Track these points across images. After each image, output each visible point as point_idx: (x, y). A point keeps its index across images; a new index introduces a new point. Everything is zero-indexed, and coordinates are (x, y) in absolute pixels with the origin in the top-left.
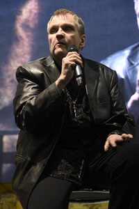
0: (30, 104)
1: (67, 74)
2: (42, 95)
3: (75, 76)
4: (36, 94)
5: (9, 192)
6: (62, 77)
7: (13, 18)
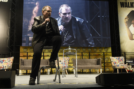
0: (35, 27)
1: (45, 23)
2: (38, 26)
3: (47, 24)
4: (37, 25)
5: (32, 48)
6: (44, 23)
7: (32, 10)
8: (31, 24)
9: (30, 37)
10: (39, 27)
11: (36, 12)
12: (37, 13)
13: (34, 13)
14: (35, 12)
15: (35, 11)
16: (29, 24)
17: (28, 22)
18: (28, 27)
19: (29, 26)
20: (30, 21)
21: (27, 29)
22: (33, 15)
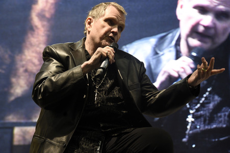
8: (21, 70)
9: (17, 130)
10: (68, 79)
11: (48, 15)
12: (49, 20)
13: (36, 21)
14: (41, 16)
15: (43, 10)
16: (17, 69)
17: (8, 61)
18: (9, 85)
19: (14, 80)
20: (18, 58)
21: (7, 94)
22: (32, 29)
